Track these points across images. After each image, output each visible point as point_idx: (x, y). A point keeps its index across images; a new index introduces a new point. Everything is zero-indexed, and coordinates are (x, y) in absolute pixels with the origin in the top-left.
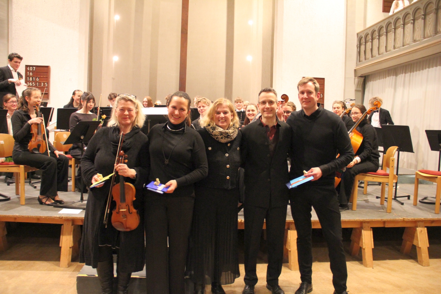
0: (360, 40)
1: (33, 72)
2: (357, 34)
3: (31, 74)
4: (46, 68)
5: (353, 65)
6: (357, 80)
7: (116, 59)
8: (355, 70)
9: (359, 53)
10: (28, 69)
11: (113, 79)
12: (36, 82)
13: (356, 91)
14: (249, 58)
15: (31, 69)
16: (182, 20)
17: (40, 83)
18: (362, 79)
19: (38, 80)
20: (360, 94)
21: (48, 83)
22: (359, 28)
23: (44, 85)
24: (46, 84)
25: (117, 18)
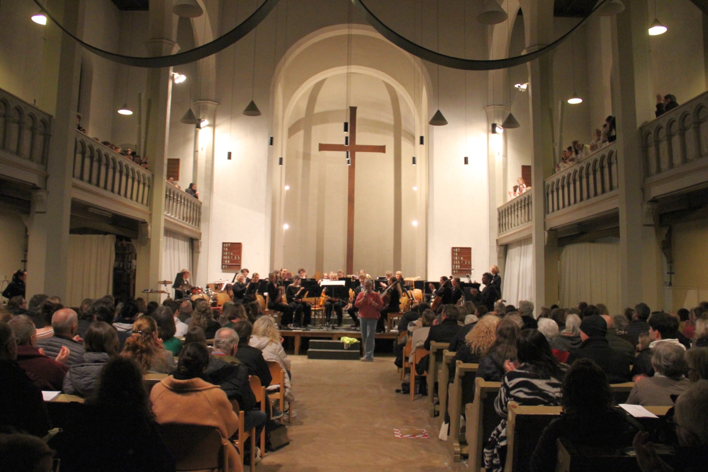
0: (499, 214)
1: (228, 248)
2: (498, 209)
3: (227, 249)
4: (239, 245)
5: (495, 236)
6: (498, 248)
7: (286, 227)
8: (497, 240)
9: (499, 225)
10: (224, 245)
11: (284, 246)
12: (230, 256)
13: (499, 258)
14: (415, 223)
15: (227, 245)
16: (349, 189)
17: (234, 257)
18: (503, 248)
19: (232, 254)
20: (502, 260)
21: (240, 257)
22: (500, 203)
23: (237, 258)
24: (238, 257)
25: (287, 188)
